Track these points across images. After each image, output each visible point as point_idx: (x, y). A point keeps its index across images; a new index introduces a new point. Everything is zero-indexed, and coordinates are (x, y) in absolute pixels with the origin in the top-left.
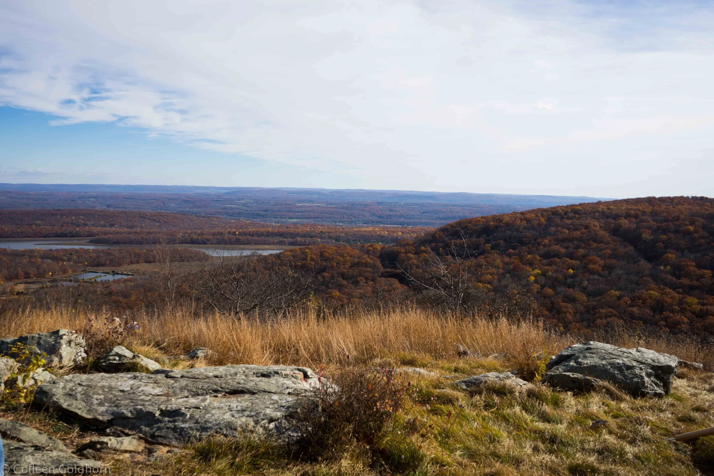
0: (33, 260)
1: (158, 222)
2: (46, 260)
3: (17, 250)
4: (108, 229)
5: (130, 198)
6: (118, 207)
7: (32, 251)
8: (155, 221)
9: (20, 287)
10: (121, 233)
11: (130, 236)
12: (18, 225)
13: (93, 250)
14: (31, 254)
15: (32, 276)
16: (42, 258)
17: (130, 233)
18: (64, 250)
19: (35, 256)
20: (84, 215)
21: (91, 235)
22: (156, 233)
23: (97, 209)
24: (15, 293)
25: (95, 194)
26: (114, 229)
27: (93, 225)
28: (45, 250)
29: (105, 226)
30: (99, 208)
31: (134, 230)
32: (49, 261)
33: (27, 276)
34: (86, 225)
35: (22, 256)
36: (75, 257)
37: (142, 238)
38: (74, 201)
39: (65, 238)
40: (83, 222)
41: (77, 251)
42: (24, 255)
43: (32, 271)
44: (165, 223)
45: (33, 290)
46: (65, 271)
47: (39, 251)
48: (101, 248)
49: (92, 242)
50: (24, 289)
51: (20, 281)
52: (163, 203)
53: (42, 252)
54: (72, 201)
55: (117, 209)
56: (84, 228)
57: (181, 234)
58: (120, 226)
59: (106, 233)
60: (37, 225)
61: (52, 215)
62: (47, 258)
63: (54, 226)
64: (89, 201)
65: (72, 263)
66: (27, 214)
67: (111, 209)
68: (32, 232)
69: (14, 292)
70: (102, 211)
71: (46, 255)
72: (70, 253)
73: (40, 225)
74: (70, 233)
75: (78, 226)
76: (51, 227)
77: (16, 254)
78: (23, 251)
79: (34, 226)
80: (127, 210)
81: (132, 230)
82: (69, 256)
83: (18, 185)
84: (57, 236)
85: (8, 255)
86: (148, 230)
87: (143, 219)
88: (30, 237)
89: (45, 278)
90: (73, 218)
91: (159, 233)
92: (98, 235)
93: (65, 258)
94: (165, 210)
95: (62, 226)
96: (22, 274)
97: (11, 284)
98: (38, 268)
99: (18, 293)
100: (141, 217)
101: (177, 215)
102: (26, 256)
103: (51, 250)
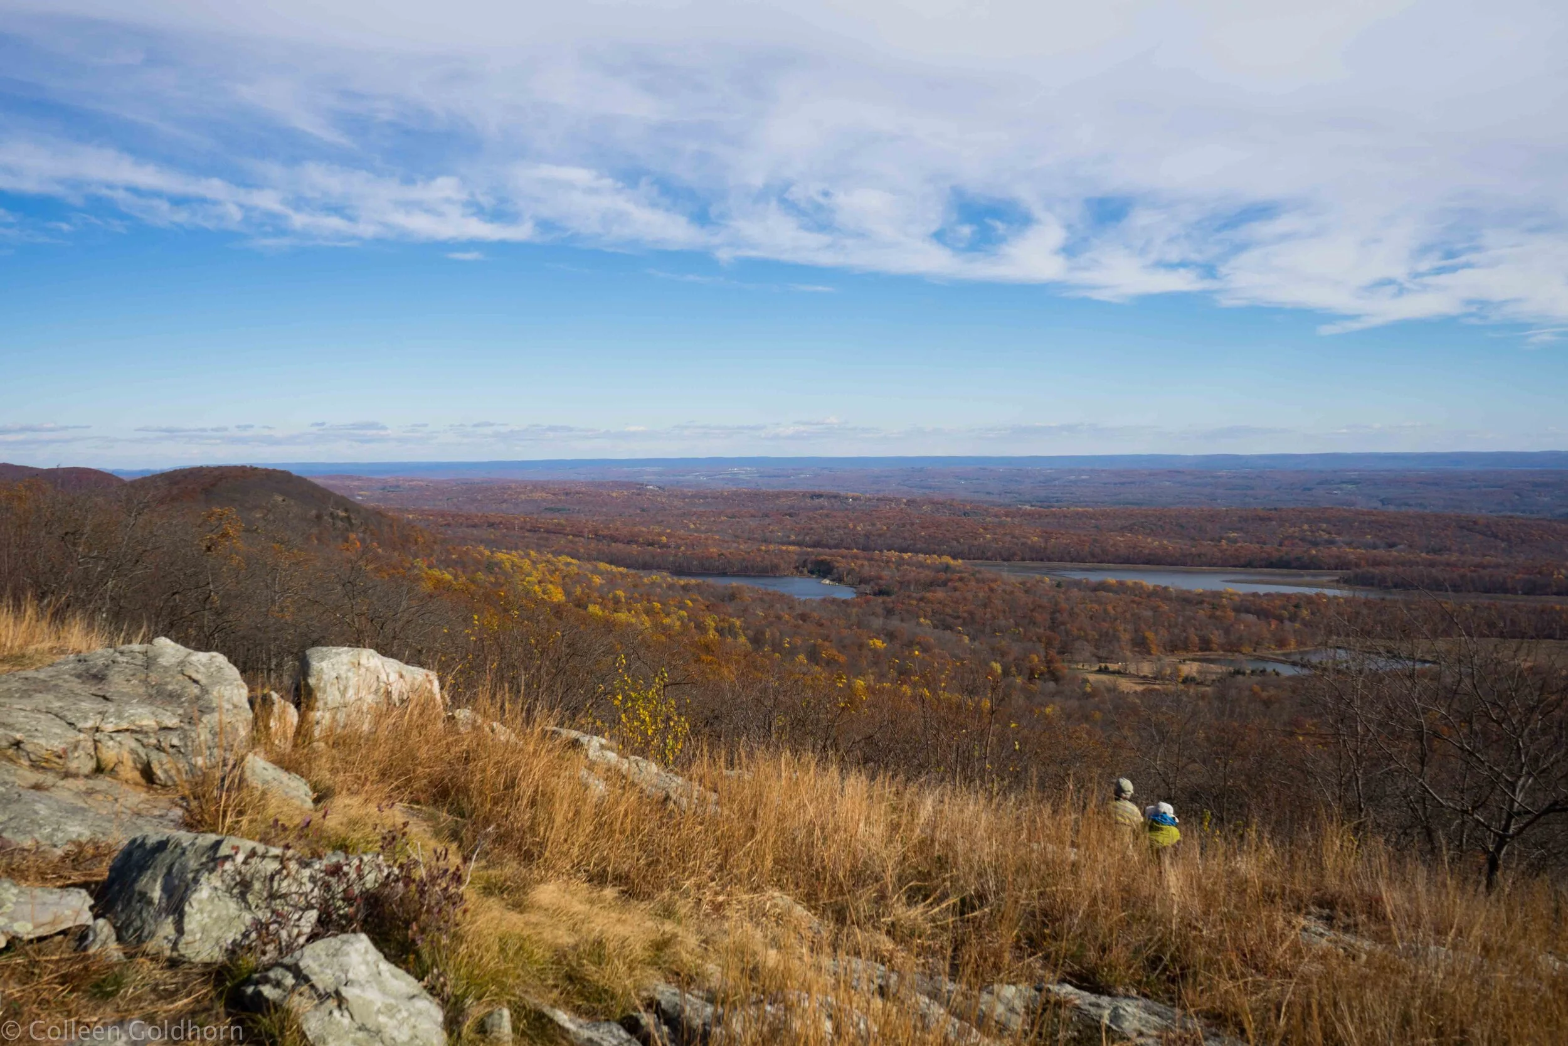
0: (1218, 613)
1: (1503, 540)
2: (1243, 616)
3: (1189, 592)
4: (1381, 553)
5: (1436, 484)
6: (1407, 504)
7: (1217, 595)
8: (1496, 537)
9: (1190, 668)
10: (1412, 563)
11: (1434, 571)
12: (1193, 539)
13: (1347, 600)
14: (1214, 600)
15: (1215, 646)
16: (1237, 610)
17: (1432, 564)
18: (1284, 595)
19: (1224, 606)
20: (1328, 521)
21: (1341, 564)
22: (1498, 566)
23: (1359, 508)
24: (1180, 680)
25: (1354, 475)
26: (1396, 554)
27: (1349, 544)
28: (1245, 595)
29: (1375, 547)
30: (1362, 505)
31: (1445, 557)
32: (1251, 618)
33: (1206, 645)
34: (1331, 542)
35: (1197, 604)
36: (1305, 613)
37: (1463, 576)
38: (1309, 489)
39: (1285, 571)
40: (1326, 537)
41: (1309, 600)
42: (1202, 602)
43: (1217, 637)
44: (1523, 542)
45: (1214, 677)
46: (1281, 643)
47: (1231, 594)
48: (1361, 594)
49: (1346, 582)
50: (1199, 672)
51: (1190, 655)
52: (1518, 495)
53: (1236, 598)
54: (1305, 489)
55: (1404, 509)
56: (1327, 551)
57: (1563, 571)
58: (1410, 546)
59: (1376, 563)
60: (1229, 539)
61: (1262, 519)
62: (1248, 611)
63: (1265, 543)
64: (1339, 489)
65: (1297, 625)
66: (1213, 517)
67: (1392, 508)
68: (1220, 555)
69: (1179, 676)
70: (1369, 513)
71: (1245, 606)
72: (1297, 603)
73: (1235, 541)
74: (1298, 559)
75: (1315, 544)
76: (1257, 546)
77: (1187, 600)
78: (1200, 594)
79: (1224, 542)
80: (1428, 511)
81: (1437, 558)
82: (1291, 608)
83: (1195, 457)
84: (1271, 565)
85: (1171, 599)
86: (1477, 560)
87: (1466, 532)
88: (1214, 565)
89: (1240, 652)
90: (1306, 527)
91: (1507, 566)
92: (1357, 565)
93: (1286, 614)
94: (1524, 511)
95: (1281, 545)
96: (1197, 640)
97: (1174, 659)
98: (1227, 632)
99: (1187, 680)
100: (1462, 527)
101: (1555, 524)
102: (1205, 605)
103: (1255, 595)
